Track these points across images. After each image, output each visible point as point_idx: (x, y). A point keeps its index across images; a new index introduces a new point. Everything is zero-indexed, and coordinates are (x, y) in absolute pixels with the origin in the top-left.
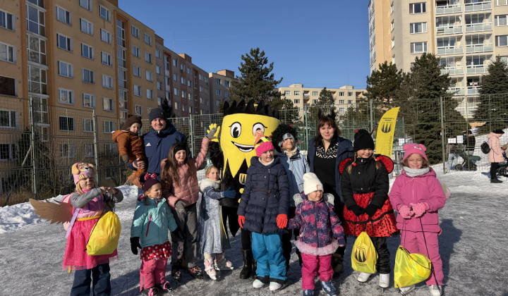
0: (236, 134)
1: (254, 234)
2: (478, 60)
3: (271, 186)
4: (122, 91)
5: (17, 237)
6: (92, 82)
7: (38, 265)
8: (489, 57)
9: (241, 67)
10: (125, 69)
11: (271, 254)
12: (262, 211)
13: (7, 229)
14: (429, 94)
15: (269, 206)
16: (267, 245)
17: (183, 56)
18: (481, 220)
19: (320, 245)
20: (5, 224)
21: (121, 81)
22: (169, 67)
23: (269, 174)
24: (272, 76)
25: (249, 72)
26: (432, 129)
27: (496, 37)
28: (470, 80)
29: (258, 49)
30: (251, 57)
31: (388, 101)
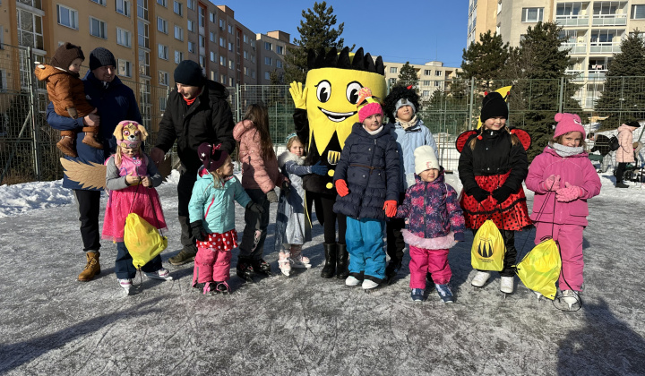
0: (323, 97)
1: (349, 220)
2: (606, 36)
3: (375, 161)
4: (143, 51)
5: (23, 222)
6: (103, 37)
7: (56, 254)
8: (621, 32)
9: (301, 27)
10: (147, 22)
11: (368, 245)
12: (361, 192)
13: (7, 213)
14: (544, 75)
15: (370, 186)
16: (364, 234)
17: (223, 8)
18: (610, 227)
19: (427, 236)
20: (4, 207)
21: (142, 38)
22: (205, 23)
23: (375, 146)
24: (341, 42)
25: (311, 35)
26: (543, 121)
27: (633, 6)
28: (592, 62)
29: (324, 4)
30: (315, 14)
31: (488, 84)
